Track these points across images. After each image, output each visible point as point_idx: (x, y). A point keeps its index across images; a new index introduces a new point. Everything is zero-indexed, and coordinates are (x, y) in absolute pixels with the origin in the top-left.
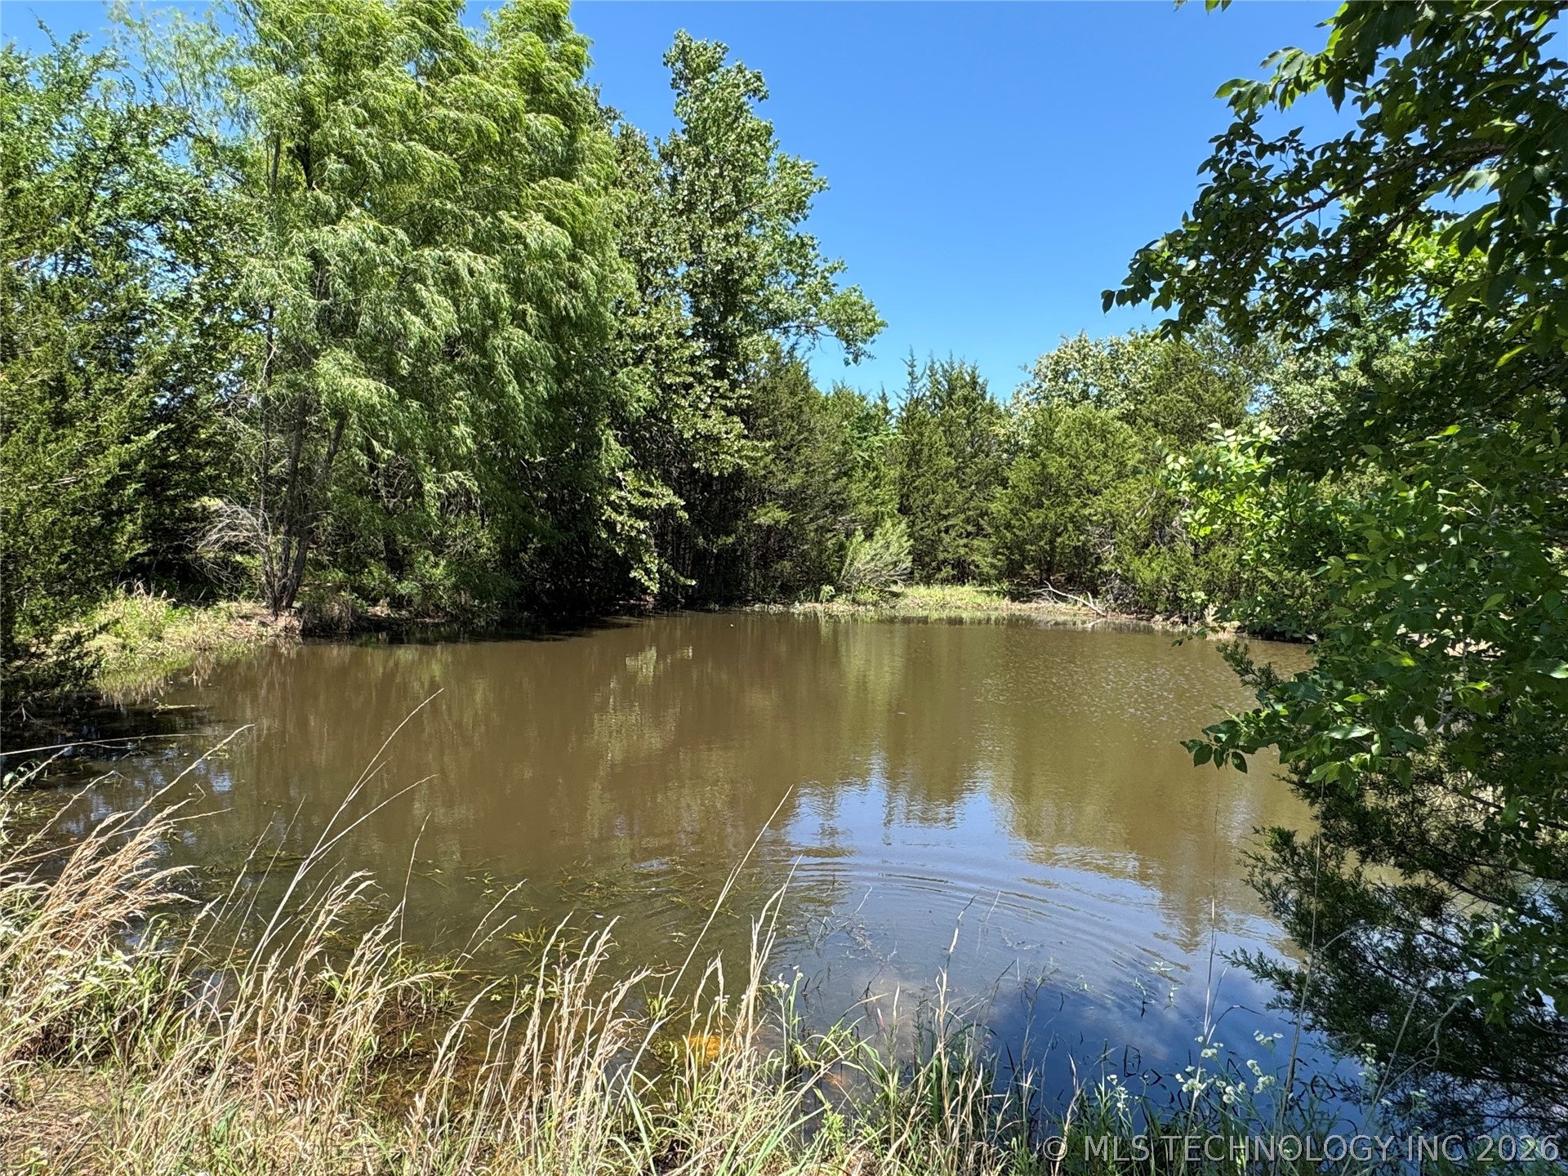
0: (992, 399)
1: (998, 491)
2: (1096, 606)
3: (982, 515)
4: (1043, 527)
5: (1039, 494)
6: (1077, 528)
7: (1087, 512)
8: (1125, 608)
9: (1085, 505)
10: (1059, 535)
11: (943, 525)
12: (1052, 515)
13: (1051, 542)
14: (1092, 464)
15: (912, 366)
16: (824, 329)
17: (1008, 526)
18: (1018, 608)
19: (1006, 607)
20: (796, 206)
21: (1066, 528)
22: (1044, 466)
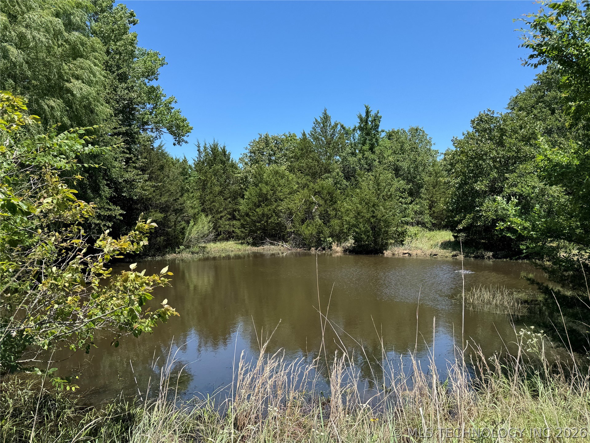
0: (232, 161)
1: (242, 201)
2: (287, 246)
3: (235, 211)
4: (263, 215)
5: (259, 202)
6: (277, 215)
7: (280, 208)
8: (298, 246)
9: (278, 206)
10: (270, 218)
11: (219, 216)
12: (266, 210)
13: (267, 221)
14: (279, 189)
15: (199, 147)
16: (165, 130)
17: (247, 215)
18: (255, 249)
19: (250, 249)
20: (150, 73)
21: (272, 216)
22: (261, 189)
